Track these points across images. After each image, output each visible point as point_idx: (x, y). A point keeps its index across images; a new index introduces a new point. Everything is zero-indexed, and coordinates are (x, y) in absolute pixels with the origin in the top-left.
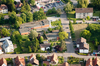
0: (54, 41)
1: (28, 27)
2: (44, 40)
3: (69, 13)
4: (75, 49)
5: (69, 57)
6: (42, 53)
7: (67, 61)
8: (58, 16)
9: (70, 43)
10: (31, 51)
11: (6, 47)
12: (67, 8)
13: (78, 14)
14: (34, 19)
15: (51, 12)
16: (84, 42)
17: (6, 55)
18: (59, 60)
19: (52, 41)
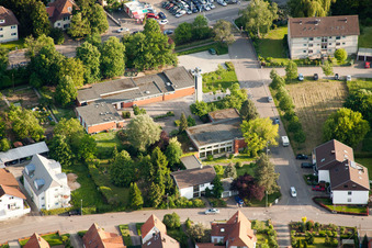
0: (224, 157)
1: (109, 101)
2: (183, 155)
4: (310, 189)
5: (295, 224)
6: (182, 207)
7: (288, 238)
9: (287, 163)
14: (129, 66)
15: (190, 35)
17: (40, 219)
19: (216, 156)
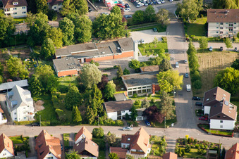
0: (145, 96)
1: (76, 57)
2: (116, 93)
3: (190, 21)
4: (198, 118)
5: (181, 139)
6: (108, 125)
7: (174, 148)
8: (162, 28)
9: (186, 102)
10: (79, 118)
11: (15, 106)
12: (186, 8)
13: (215, 24)
14: (95, 36)
15: (142, 19)
16: (222, 101)
17: (13, 127)
18: (154, 146)
19: (139, 95)
